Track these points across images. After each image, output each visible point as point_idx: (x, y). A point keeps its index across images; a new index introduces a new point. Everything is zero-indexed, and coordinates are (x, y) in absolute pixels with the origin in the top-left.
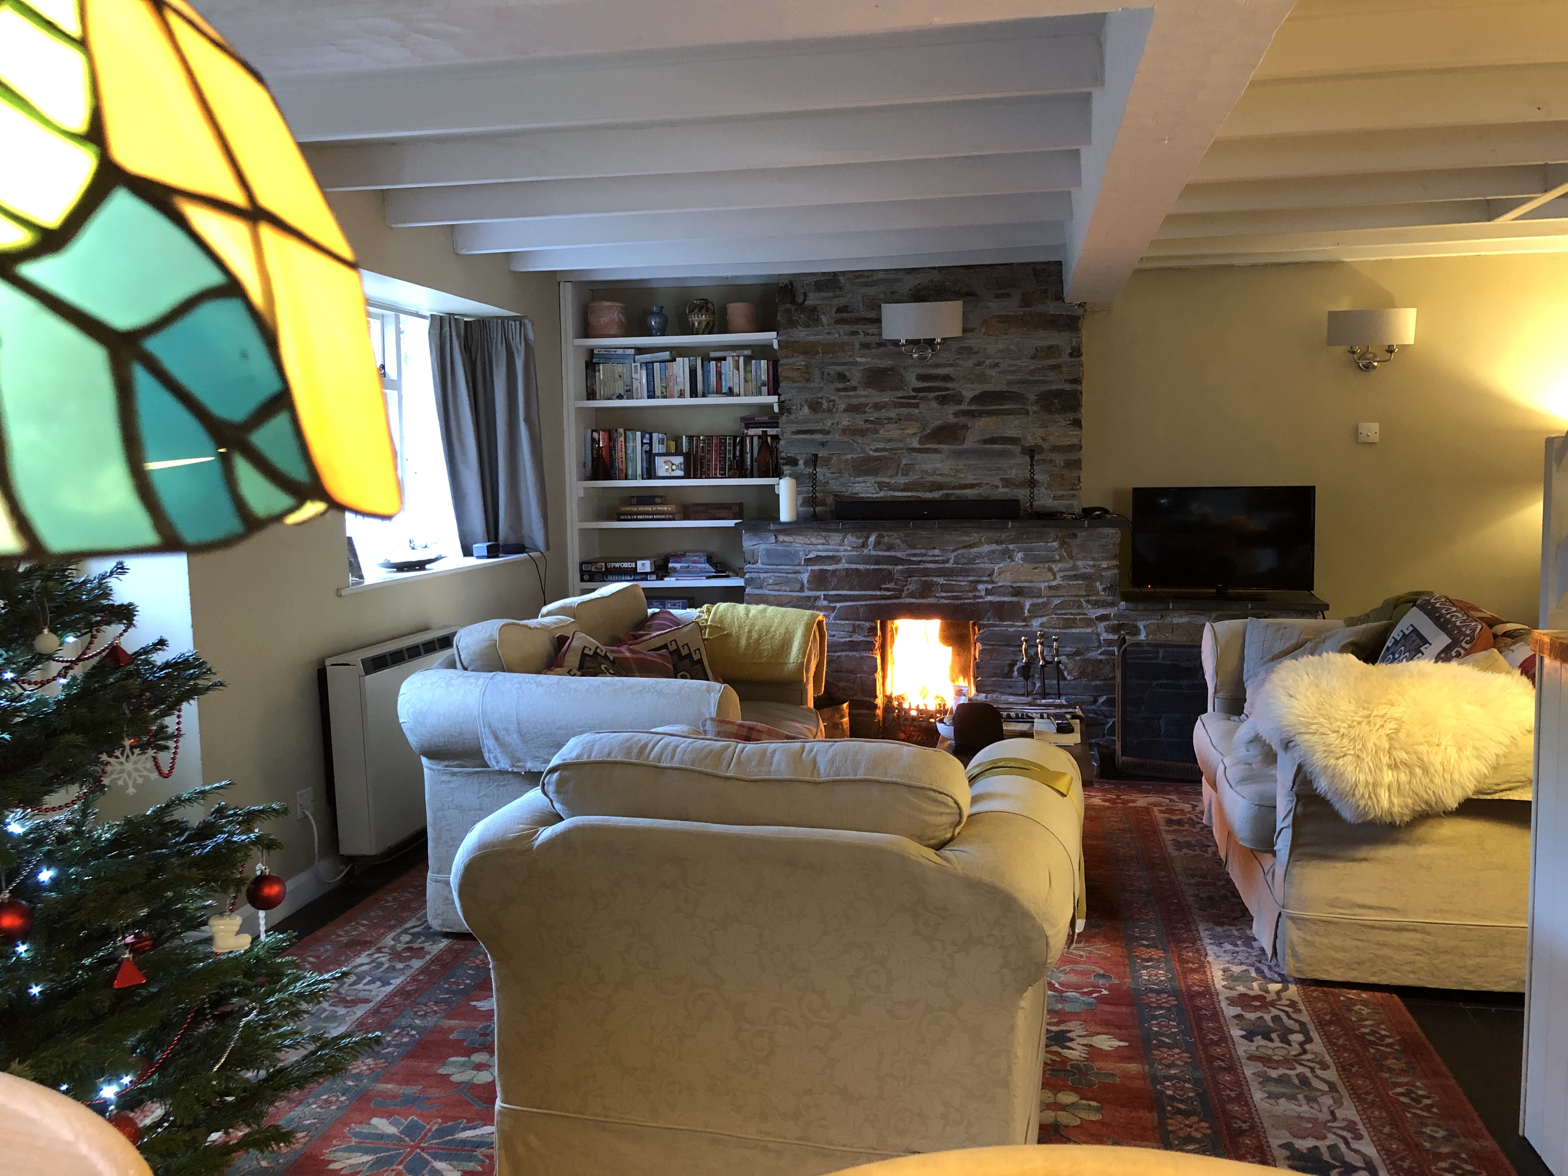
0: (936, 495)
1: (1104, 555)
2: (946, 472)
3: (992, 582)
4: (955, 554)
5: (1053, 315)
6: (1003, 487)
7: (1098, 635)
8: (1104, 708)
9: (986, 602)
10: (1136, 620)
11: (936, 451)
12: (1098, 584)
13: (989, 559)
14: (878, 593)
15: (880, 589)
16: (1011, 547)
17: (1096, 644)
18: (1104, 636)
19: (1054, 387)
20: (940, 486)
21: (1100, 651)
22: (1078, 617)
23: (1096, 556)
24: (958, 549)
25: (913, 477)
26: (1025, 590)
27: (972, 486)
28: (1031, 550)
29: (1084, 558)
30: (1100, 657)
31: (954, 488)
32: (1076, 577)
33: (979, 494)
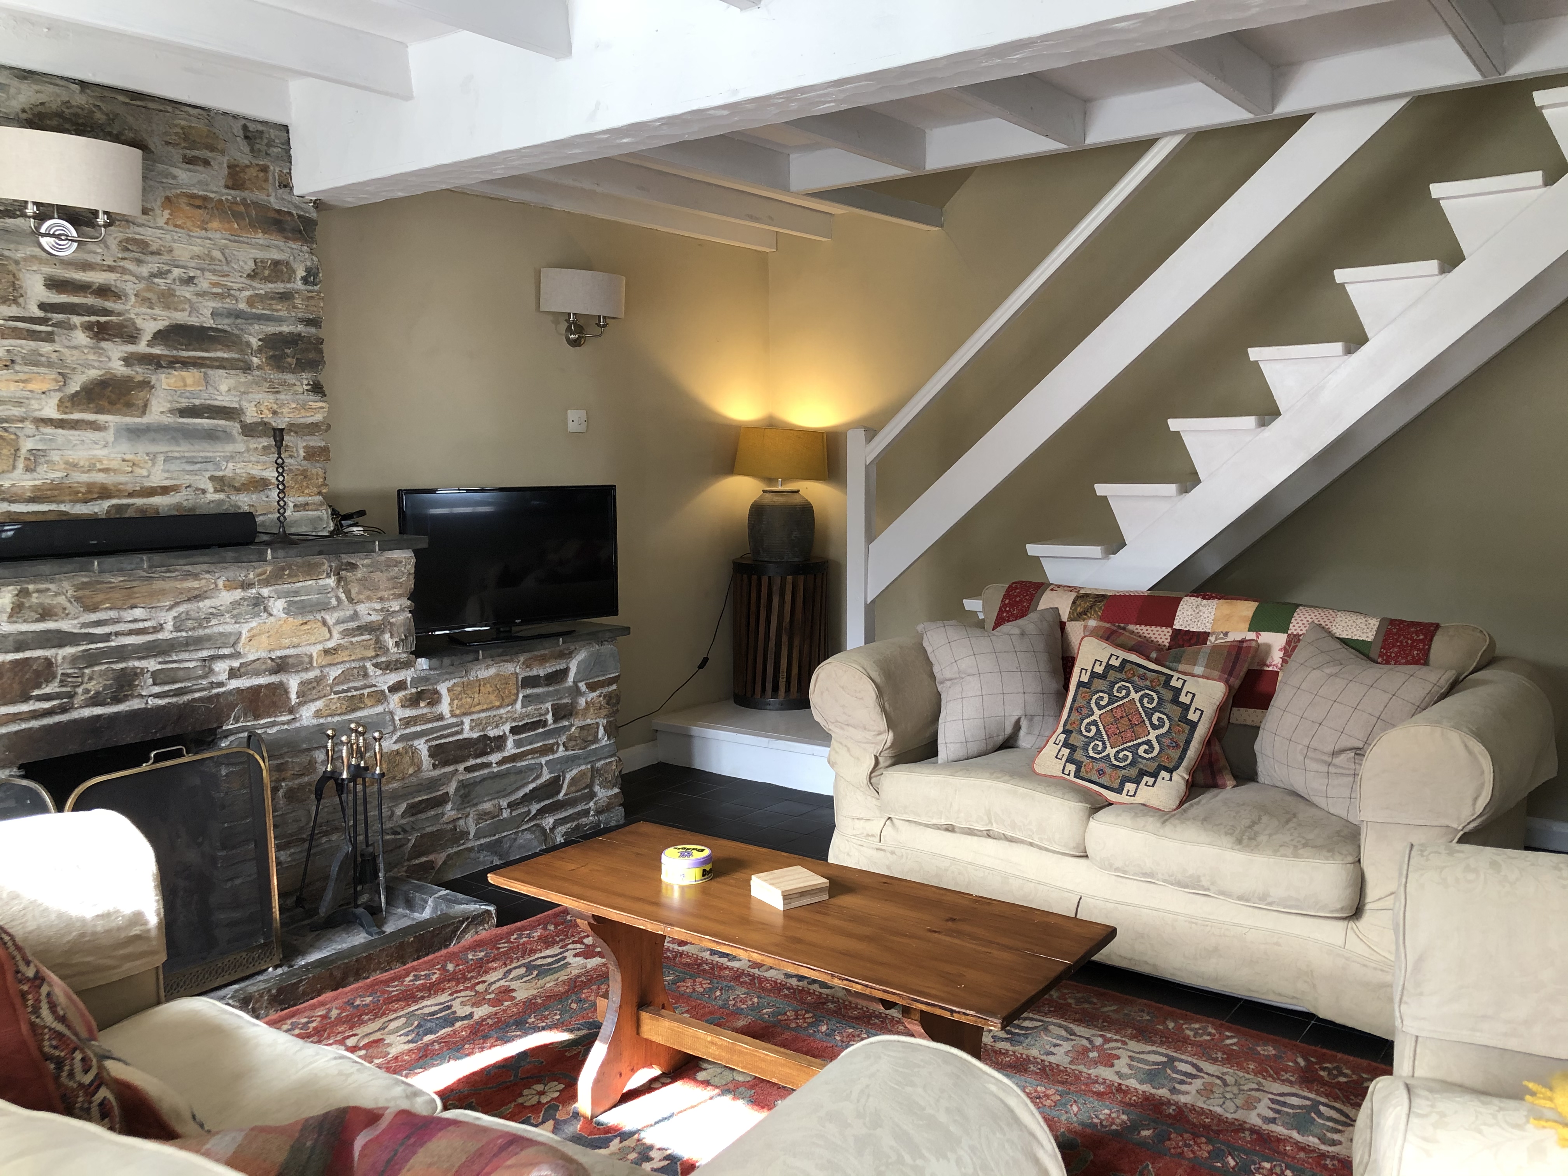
1: (397, 591)
2: (114, 465)
3: (236, 655)
4: (174, 613)
5: (279, 212)
7: (391, 713)
8: (404, 821)
9: (230, 692)
10: (436, 684)
11: (94, 426)
12: (387, 636)
13: (234, 617)
15: (26, 698)
16: (265, 592)
17: (391, 728)
18: (401, 713)
19: (285, 329)
20: (104, 493)
21: (395, 738)
22: (366, 692)
23: (385, 594)
24: (177, 604)
25: (46, 475)
26: (290, 661)
28: (296, 593)
29: (369, 599)
30: (396, 747)
32: (361, 629)
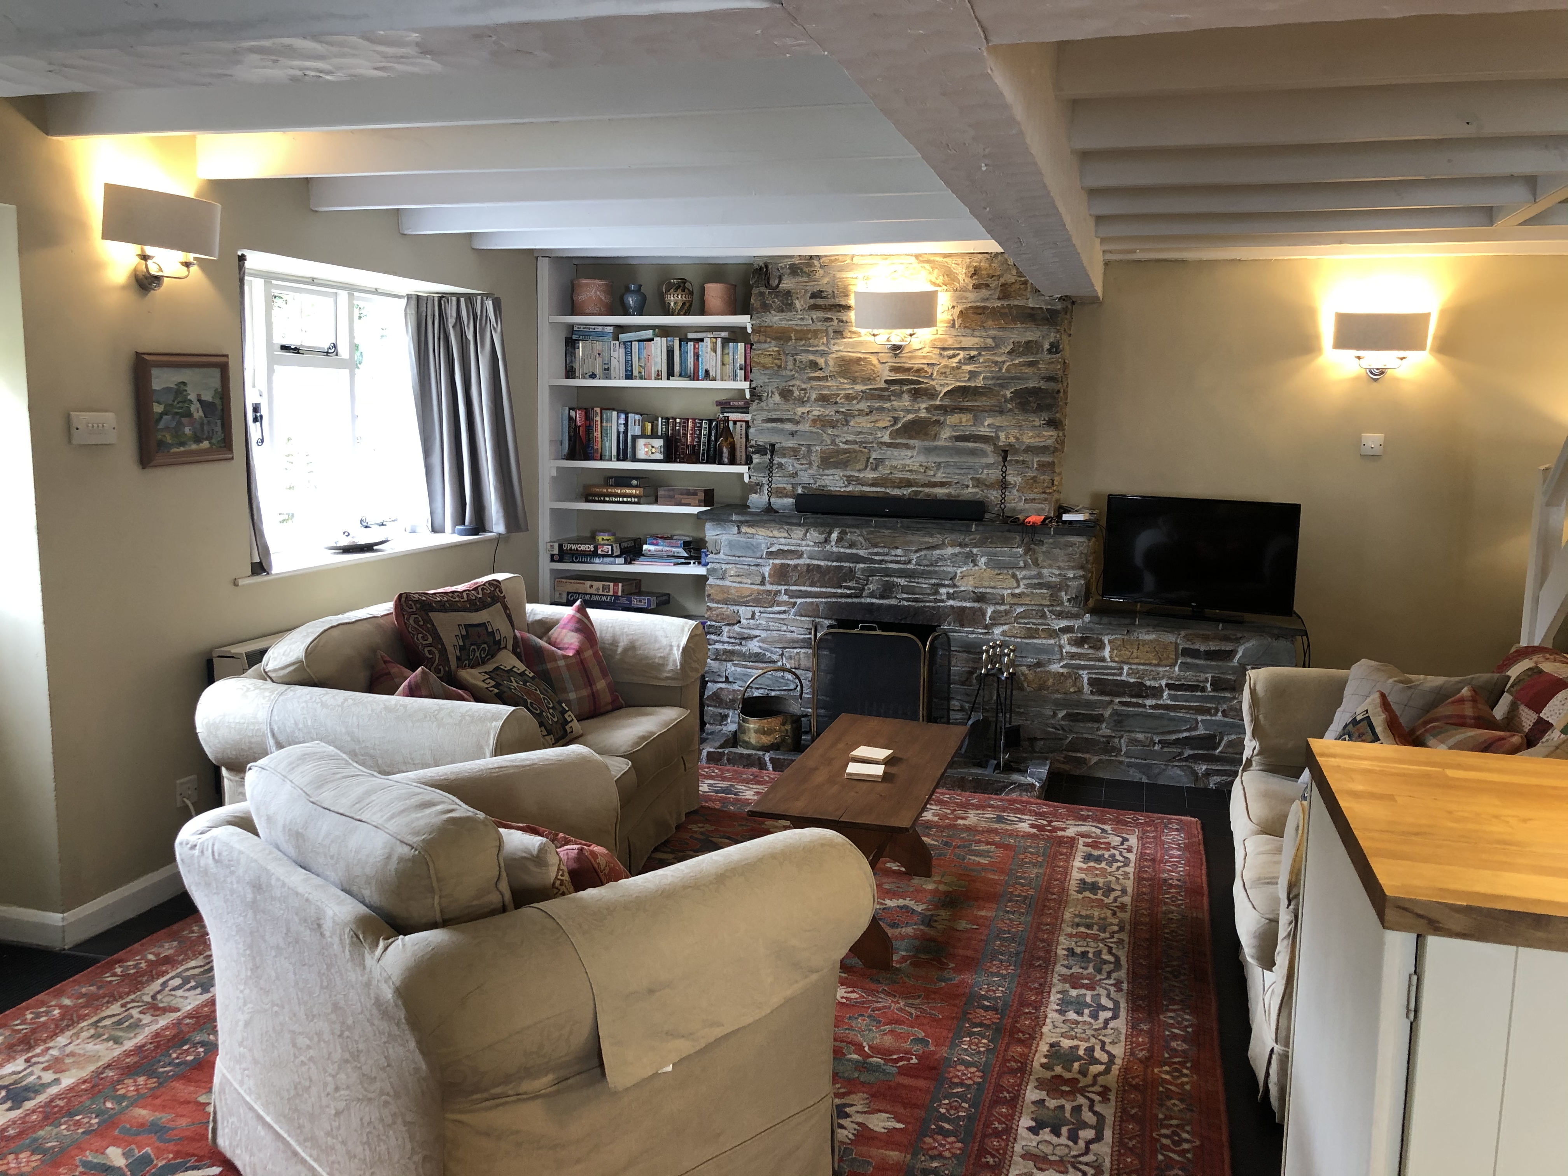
0: (906, 492)
1: (1072, 564)
2: (915, 468)
3: (954, 586)
4: (918, 555)
5: (1032, 308)
6: (974, 486)
7: (1061, 647)
8: (1063, 723)
9: (946, 607)
10: (1101, 634)
11: (907, 446)
12: (1063, 593)
13: (951, 562)
14: (839, 591)
15: (840, 587)
16: (975, 550)
17: (1058, 657)
18: (1068, 648)
19: (1031, 385)
20: (909, 483)
21: (1061, 664)
22: (1041, 627)
23: (1062, 564)
24: (920, 550)
25: (884, 471)
26: (988, 596)
27: (942, 484)
28: (995, 555)
29: (1050, 566)
30: (1061, 670)
31: (923, 486)
32: (1040, 586)
33: (949, 494)
